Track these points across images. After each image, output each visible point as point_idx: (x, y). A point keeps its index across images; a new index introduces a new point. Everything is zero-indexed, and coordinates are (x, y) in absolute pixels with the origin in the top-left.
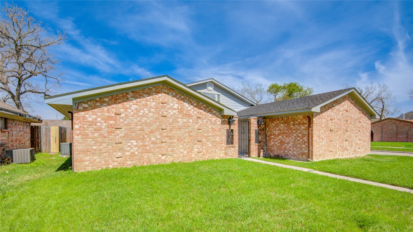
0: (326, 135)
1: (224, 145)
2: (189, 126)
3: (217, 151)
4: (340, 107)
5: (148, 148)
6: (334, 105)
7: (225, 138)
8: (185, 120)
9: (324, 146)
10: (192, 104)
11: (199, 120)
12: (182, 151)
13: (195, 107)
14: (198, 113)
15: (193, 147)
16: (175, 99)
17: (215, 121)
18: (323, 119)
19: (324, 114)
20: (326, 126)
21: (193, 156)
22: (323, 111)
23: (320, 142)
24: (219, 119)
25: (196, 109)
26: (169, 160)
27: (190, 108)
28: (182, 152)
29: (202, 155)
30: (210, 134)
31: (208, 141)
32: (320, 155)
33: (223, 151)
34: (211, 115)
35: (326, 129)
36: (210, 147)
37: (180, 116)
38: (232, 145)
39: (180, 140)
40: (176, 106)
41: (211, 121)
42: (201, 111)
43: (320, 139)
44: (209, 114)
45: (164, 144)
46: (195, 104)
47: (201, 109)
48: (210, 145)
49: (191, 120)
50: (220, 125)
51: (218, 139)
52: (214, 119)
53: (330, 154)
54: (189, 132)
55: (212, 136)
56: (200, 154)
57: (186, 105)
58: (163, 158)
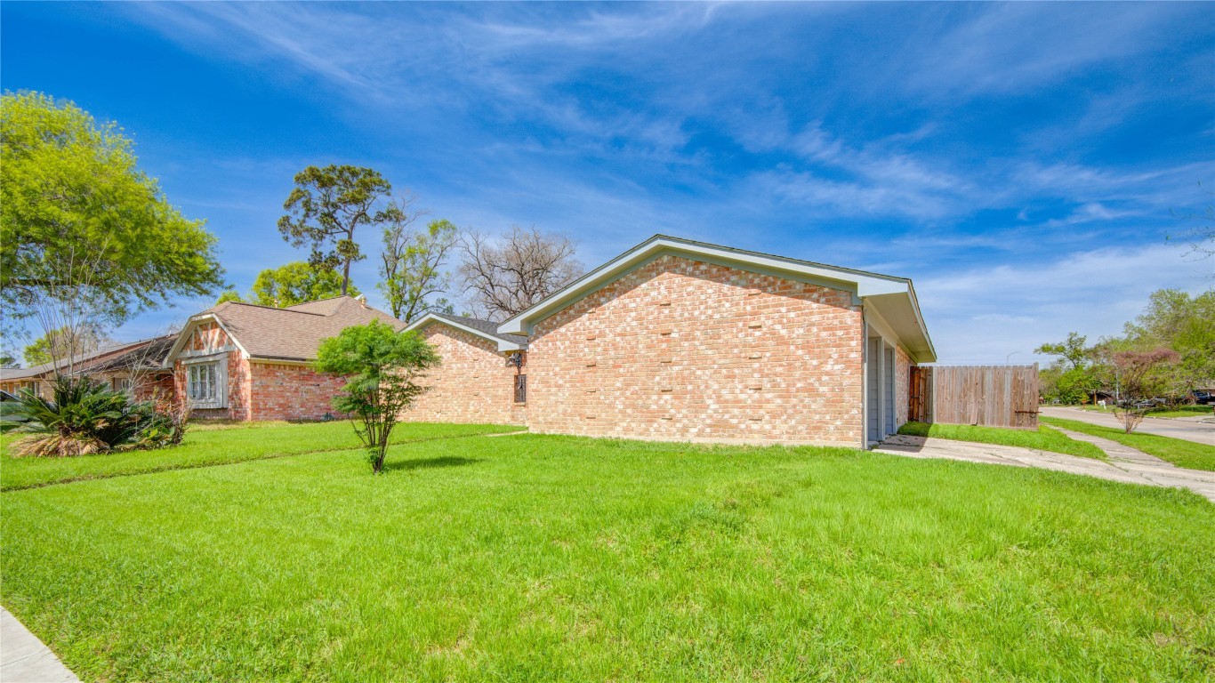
0: (572, 377)
1: (511, 401)
2: (464, 374)
3: (499, 411)
4: (627, 301)
5: (425, 402)
6: (602, 300)
7: (511, 389)
8: (459, 365)
9: (562, 403)
10: (467, 342)
11: (476, 364)
12: (456, 408)
13: (471, 344)
14: (474, 353)
15: (469, 403)
16: (449, 338)
17: (496, 363)
18: (558, 343)
19: (563, 330)
20: (569, 356)
21: (469, 416)
22: (557, 322)
23: (551, 394)
24: (502, 359)
25: (471, 347)
26: (443, 419)
27: (464, 348)
28: (456, 410)
29: (480, 416)
30: (490, 384)
31: (487, 395)
32: (551, 423)
33: (509, 413)
34: (490, 354)
35: (571, 364)
36: (490, 405)
37: (454, 360)
38: (523, 404)
39: (454, 393)
40: (450, 347)
41: (490, 363)
42: (478, 349)
43: (550, 386)
44: (487, 352)
45: (438, 399)
46: (470, 341)
47: (478, 346)
48: (490, 402)
49: (466, 365)
50: (503, 368)
51: (500, 392)
52: (495, 360)
53: (588, 424)
54: (464, 382)
55: (492, 387)
56: (477, 415)
57: (460, 343)
58: (438, 416)
